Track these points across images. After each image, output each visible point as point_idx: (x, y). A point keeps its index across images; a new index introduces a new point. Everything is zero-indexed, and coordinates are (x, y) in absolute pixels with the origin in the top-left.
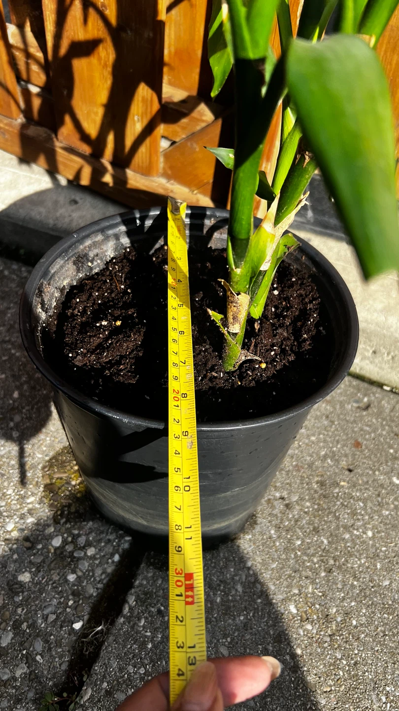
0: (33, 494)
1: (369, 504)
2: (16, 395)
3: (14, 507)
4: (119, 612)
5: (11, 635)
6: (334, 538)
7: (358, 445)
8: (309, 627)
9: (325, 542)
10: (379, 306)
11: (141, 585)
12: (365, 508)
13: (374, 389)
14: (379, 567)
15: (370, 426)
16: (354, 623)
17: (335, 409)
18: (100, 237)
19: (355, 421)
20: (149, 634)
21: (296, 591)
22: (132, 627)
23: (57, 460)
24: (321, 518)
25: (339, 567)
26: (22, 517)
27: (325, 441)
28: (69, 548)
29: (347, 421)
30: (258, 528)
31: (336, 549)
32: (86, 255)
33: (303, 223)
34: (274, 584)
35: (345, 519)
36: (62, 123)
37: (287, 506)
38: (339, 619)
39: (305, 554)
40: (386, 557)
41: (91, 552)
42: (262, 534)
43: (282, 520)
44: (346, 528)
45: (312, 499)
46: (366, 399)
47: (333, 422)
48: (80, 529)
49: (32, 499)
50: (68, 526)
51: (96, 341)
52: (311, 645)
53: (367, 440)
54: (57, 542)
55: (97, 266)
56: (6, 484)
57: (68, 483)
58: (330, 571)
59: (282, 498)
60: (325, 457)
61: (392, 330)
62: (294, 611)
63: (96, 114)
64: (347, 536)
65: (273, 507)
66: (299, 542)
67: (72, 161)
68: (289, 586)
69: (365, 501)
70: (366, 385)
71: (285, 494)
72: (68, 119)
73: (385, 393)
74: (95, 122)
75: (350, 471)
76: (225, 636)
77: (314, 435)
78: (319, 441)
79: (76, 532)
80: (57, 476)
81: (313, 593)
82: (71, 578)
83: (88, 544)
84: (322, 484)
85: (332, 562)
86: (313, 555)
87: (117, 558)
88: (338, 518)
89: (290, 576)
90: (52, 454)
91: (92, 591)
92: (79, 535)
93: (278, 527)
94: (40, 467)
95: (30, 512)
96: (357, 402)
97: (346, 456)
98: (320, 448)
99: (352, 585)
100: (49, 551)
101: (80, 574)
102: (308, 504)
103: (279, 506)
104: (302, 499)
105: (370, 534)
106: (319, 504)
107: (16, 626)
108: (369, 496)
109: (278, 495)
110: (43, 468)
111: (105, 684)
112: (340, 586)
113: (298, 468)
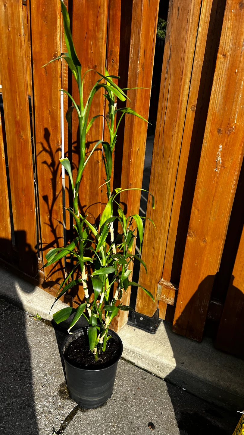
0: (56, 392)
1: (137, 403)
2: (55, 367)
3: (51, 395)
4: (72, 420)
5: (48, 422)
6: (125, 410)
7: (138, 388)
8: (114, 428)
9: (123, 411)
10: (148, 350)
11: (77, 415)
12: (135, 405)
13: (149, 374)
14: (134, 418)
15: (143, 384)
16: (124, 429)
17: (135, 378)
18: (78, 332)
19: (140, 382)
20: (77, 425)
21: (113, 421)
22: (74, 423)
23: (62, 385)
24: (123, 405)
25: (125, 417)
26: (53, 397)
27: (130, 386)
28: (63, 405)
29: (138, 382)
30: (107, 406)
31: (125, 413)
32: (75, 336)
33: (134, 324)
34: (108, 418)
35: (129, 406)
36: (75, 296)
37: (115, 401)
38: (121, 428)
39: (117, 413)
40: (137, 416)
41: (67, 407)
42: (107, 407)
43: (113, 404)
44: (129, 408)
45: (122, 400)
46: (145, 377)
47: (134, 382)
48: (66, 401)
49: (56, 393)
50: (63, 400)
51: (74, 354)
52: (113, 432)
53: (141, 387)
54: (60, 404)
55: (76, 338)
56: (50, 389)
57: (64, 390)
58: (122, 417)
59: (115, 399)
60: (129, 390)
61: (150, 357)
62: (111, 424)
63: (83, 296)
64: (129, 410)
65: (112, 401)
66: (116, 410)
67: (76, 305)
68: (111, 419)
69: (136, 403)
70: (147, 372)
71: (116, 398)
72: (76, 296)
73: (151, 375)
74: (82, 298)
75: (134, 395)
76: (94, 427)
77: (127, 385)
78: (128, 386)
79: (64, 402)
80: (62, 388)
81: (117, 421)
82: (62, 412)
83: (67, 405)
84: (126, 397)
85: (123, 415)
86: (119, 413)
87: (73, 409)
88: (127, 406)
89: (112, 417)
90: (61, 383)
91: (66, 416)
92: (65, 403)
93: (112, 406)
94: (58, 386)
95: (55, 396)
96: (142, 377)
97: (134, 391)
98: (128, 388)
99: (127, 421)
100: (58, 405)
101: (64, 411)
102: (121, 401)
103: (114, 401)
104: (120, 400)
105: (135, 410)
106: (124, 402)
107: (49, 420)
108: (137, 402)
109: (114, 398)
110: (59, 386)
111: (66, 433)
112: (123, 421)
113: (121, 393)
